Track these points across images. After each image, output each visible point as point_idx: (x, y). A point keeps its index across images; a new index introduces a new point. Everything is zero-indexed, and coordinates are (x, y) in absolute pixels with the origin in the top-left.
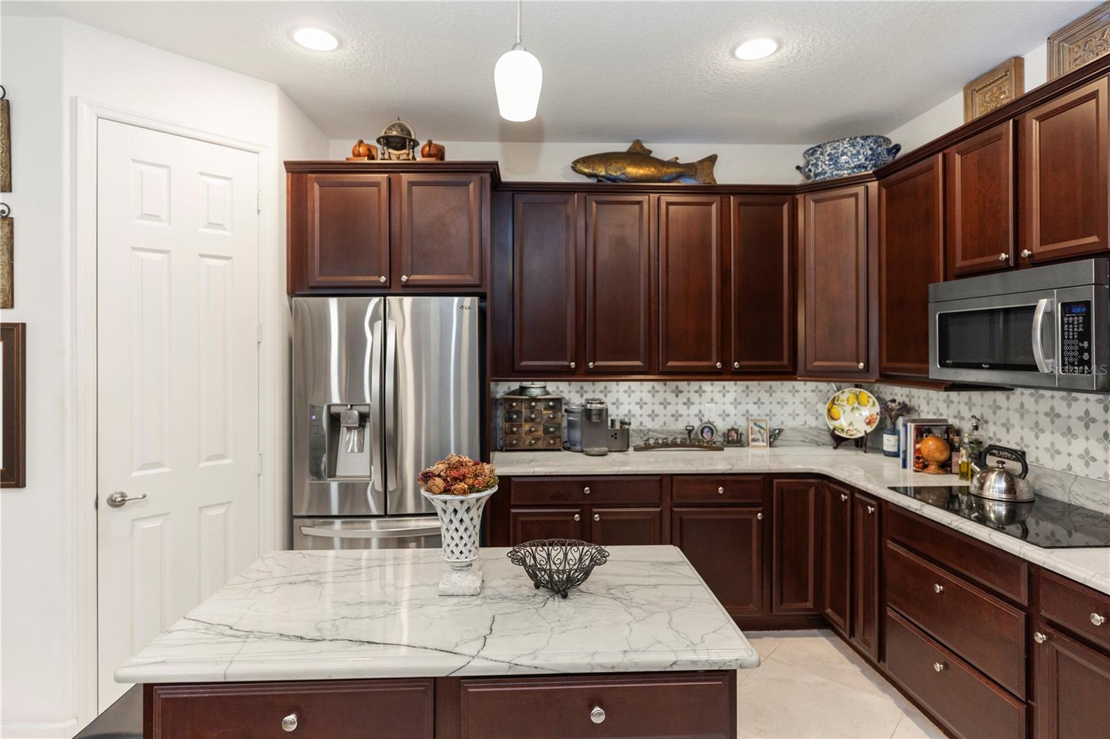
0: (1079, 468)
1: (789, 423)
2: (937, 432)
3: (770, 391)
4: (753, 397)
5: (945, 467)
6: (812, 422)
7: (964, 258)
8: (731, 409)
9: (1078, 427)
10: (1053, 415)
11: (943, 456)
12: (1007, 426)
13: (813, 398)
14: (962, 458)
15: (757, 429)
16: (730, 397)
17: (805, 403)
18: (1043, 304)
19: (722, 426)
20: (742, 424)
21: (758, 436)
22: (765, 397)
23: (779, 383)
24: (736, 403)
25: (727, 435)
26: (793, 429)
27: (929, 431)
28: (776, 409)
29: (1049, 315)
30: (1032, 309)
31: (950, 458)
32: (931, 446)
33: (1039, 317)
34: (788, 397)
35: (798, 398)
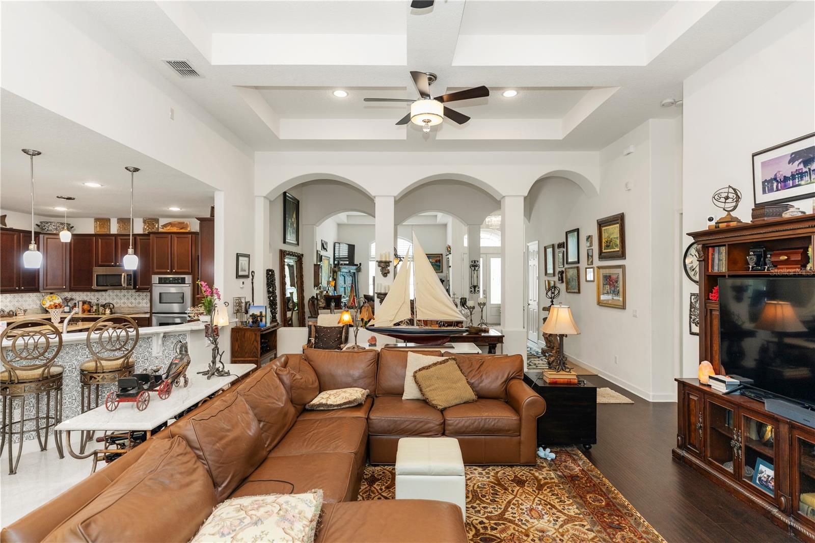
0: (123, 305)
1: (27, 307)
2: (87, 303)
3: (22, 297)
4: (16, 300)
5: (89, 311)
6: (35, 306)
7: (101, 262)
8: (8, 304)
9: (122, 297)
10: (117, 296)
11: (89, 309)
12: (105, 299)
13: (35, 299)
14: (95, 308)
15: (19, 310)
16: (8, 300)
17: (33, 300)
18: (123, 274)
19: (7, 310)
20: (14, 309)
21: (20, 312)
22: (20, 299)
23: (25, 294)
24: (10, 302)
25: (9, 313)
26: (30, 309)
27: (85, 303)
28: (24, 303)
29: (124, 276)
30: (121, 275)
31: (90, 310)
32: (86, 306)
33: (123, 277)
34: (28, 299)
35: (31, 299)
